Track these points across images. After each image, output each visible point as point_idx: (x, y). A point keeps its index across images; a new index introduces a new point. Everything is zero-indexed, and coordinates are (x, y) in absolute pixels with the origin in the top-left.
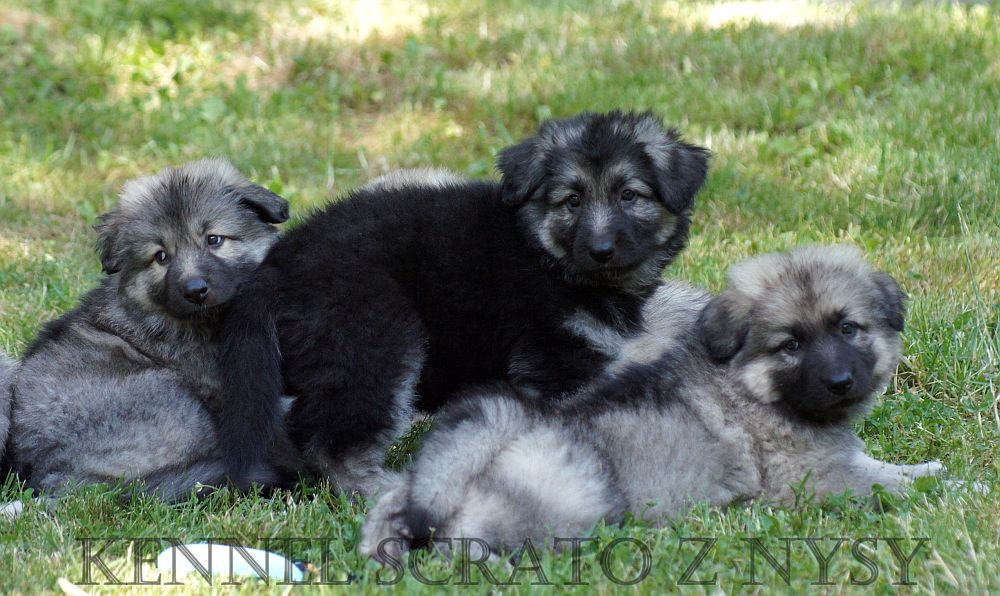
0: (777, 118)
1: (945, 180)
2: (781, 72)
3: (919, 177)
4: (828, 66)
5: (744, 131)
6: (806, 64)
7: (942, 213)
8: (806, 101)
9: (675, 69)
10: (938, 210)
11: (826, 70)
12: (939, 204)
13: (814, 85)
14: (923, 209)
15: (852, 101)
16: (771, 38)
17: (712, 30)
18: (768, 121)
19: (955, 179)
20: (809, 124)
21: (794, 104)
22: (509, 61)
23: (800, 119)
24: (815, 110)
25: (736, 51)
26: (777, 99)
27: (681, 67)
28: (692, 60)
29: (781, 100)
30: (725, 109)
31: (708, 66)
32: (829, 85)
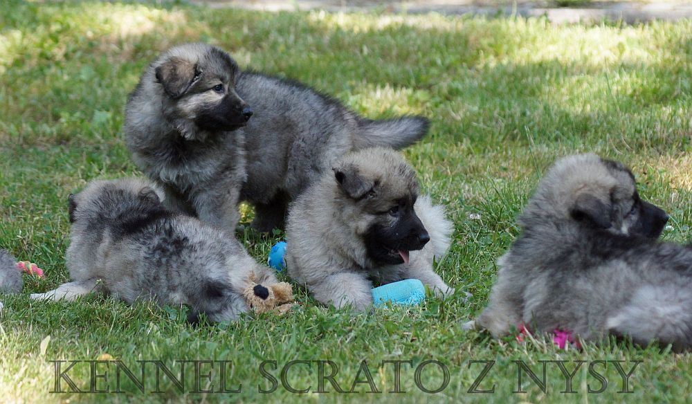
0: (418, 81)
1: (518, 114)
2: (420, 54)
3: (503, 114)
4: (447, 51)
5: (399, 88)
6: (434, 50)
7: (517, 134)
8: (434, 71)
9: (358, 52)
10: (515, 132)
11: (446, 54)
12: (515, 128)
13: (439, 62)
14: (506, 132)
15: (461, 71)
16: (414, 35)
17: (379, 30)
18: (413, 82)
19: (524, 114)
20: (436, 84)
21: (427, 73)
22: (260, 47)
23: (431, 81)
24: (440, 76)
25: (393, 42)
26: (417, 69)
27: (361, 51)
28: (368, 47)
29: (420, 70)
30: (387, 75)
31: (377, 51)
32: (447, 62)
